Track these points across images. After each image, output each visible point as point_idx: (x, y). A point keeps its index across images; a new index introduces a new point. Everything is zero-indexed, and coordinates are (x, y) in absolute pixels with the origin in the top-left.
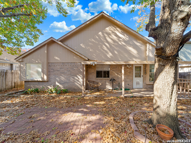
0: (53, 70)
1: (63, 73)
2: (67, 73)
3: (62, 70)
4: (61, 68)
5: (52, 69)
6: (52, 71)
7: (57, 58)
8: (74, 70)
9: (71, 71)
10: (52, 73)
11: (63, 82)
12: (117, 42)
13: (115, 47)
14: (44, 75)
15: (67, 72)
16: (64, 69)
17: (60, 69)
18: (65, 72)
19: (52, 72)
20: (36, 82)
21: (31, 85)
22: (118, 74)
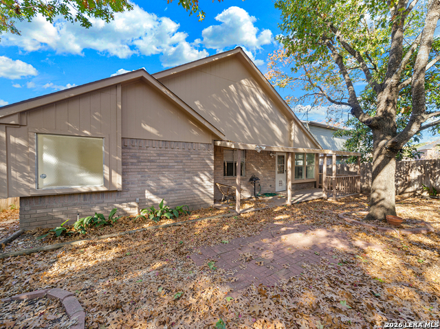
0: (138, 158)
1: (164, 167)
2: (176, 167)
3: (161, 158)
4: (159, 155)
5: (132, 157)
6: (135, 161)
7: (148, 128)
8: (192, 159)
9: (184, 161)
10: (133, 167)
11: (164, 190)
12: (258, 112)
13: (255, 122)
14: (113, 173)
15: (176, 164)
16: (167, 158)
17: (158, 158)
18: (171, 164)
19: (132, 164)
20: (76, 197)
21: (53, 207)
22: (257, 168)
